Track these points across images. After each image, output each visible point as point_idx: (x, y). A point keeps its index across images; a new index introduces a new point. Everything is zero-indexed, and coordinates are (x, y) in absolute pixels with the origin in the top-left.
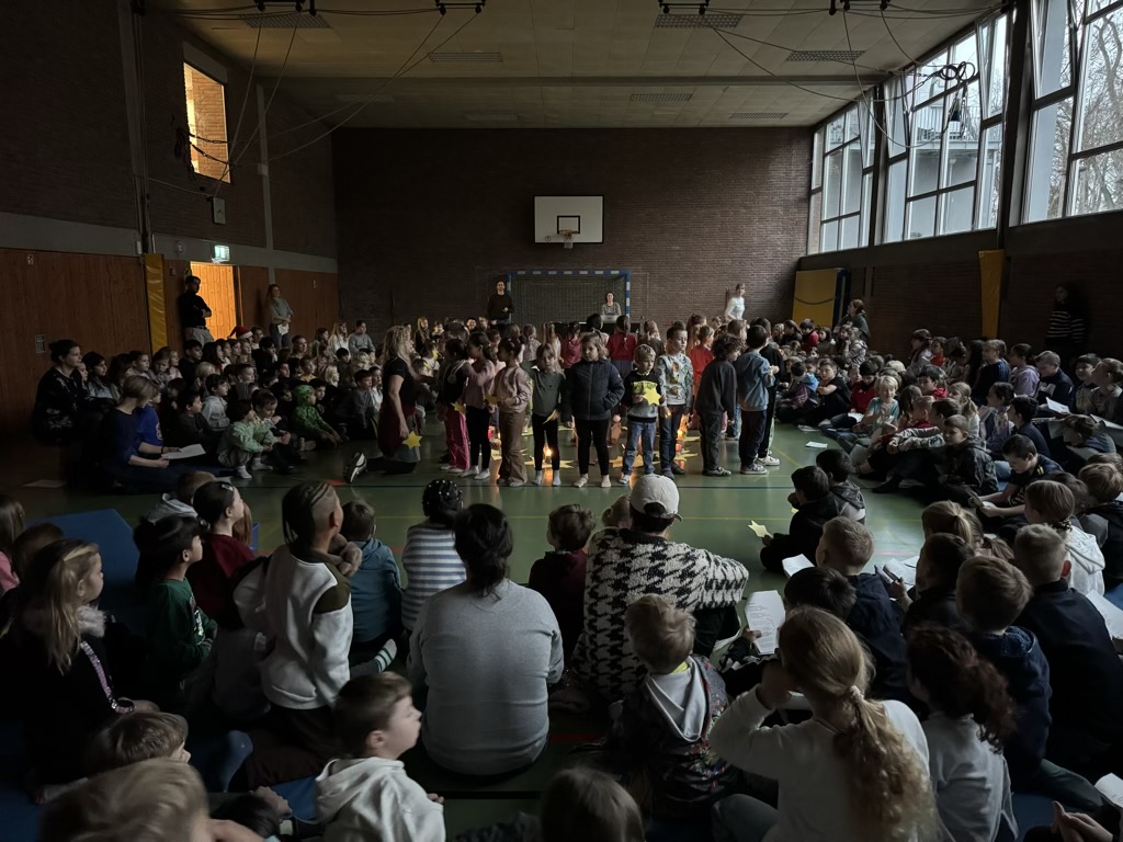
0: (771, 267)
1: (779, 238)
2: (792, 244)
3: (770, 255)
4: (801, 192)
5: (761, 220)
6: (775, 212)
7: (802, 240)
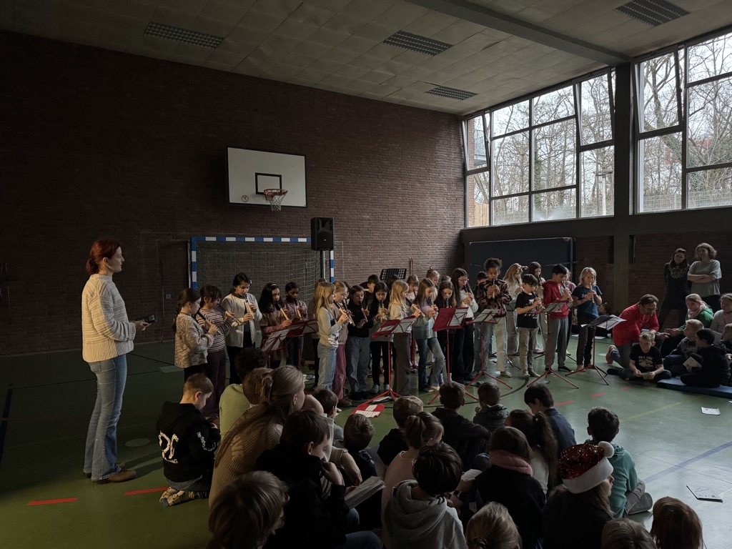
0: (440, 238)
1: (445, 212)
2: (454, 218)
3: (440, 227)
4: (458, 173)
5: (432, 195)
6: (441, 188)
7: (461, 215)
